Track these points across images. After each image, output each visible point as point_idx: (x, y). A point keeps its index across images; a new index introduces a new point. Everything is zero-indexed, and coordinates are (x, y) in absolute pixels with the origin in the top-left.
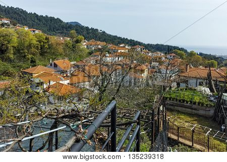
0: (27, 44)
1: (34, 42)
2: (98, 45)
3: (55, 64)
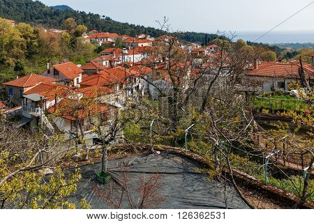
0: (6, 41)
1: (17, 37)
2: (107, 38)
3: (55, 70)
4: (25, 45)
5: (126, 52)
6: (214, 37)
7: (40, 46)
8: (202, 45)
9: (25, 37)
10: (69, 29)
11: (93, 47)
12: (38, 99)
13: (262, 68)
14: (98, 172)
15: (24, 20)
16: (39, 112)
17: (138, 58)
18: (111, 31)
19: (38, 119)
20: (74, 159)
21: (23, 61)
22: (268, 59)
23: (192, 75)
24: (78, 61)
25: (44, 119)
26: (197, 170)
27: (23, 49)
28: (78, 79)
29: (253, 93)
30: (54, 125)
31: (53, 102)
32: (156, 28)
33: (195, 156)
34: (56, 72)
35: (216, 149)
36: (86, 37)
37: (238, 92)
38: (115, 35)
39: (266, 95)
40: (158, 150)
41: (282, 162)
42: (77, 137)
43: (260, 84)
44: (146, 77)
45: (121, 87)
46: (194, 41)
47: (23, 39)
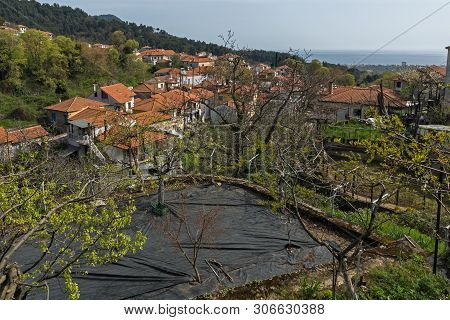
0: (44, 58)
1: (57, 54)
2: (162, 56)
3: (103, 92)
4: (66, 63)
5: (185, 72)
6: (286, 56)
7: (84, 64)
8: (272, 65)
9: (66, 53)
10: (117, 44)
11: (146, 66)
12: (86, 126)
13: (338, 93)
14: (154, 204)
15: (63, 32)
16: (87, 140)
17: (198, 80)
18: (166, 47)
19: (86, 147)
20: (128, 191)
21: (65, 82)
22: (345, 83)
23: (258, 101)
24: (129, 82)
25: (94, 148)
26: (260, 202)
27: (64, 67)
28: (129, 104)
29: (326, 122)
30: (105, 154)
31: (103, 129)
32: (219, 45)
33: (259, 188)
34: (104, 96)
35: (281, 181)
36: (137, 54)
37: (309, 120)
38: (172, 52)
39: (340, 124)
40: (219, 181)
41: (350, 194)
42: (131, 167)
43: (333, 111)
44: (206, 102)
45: (179, 114)
46: (262, 62)
47: (63, 55)
